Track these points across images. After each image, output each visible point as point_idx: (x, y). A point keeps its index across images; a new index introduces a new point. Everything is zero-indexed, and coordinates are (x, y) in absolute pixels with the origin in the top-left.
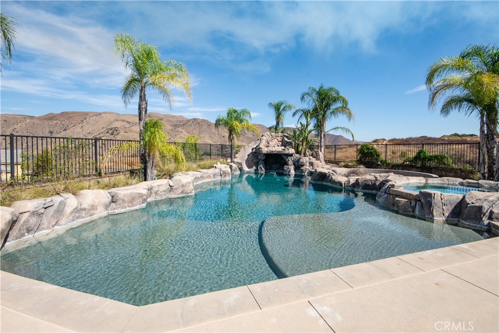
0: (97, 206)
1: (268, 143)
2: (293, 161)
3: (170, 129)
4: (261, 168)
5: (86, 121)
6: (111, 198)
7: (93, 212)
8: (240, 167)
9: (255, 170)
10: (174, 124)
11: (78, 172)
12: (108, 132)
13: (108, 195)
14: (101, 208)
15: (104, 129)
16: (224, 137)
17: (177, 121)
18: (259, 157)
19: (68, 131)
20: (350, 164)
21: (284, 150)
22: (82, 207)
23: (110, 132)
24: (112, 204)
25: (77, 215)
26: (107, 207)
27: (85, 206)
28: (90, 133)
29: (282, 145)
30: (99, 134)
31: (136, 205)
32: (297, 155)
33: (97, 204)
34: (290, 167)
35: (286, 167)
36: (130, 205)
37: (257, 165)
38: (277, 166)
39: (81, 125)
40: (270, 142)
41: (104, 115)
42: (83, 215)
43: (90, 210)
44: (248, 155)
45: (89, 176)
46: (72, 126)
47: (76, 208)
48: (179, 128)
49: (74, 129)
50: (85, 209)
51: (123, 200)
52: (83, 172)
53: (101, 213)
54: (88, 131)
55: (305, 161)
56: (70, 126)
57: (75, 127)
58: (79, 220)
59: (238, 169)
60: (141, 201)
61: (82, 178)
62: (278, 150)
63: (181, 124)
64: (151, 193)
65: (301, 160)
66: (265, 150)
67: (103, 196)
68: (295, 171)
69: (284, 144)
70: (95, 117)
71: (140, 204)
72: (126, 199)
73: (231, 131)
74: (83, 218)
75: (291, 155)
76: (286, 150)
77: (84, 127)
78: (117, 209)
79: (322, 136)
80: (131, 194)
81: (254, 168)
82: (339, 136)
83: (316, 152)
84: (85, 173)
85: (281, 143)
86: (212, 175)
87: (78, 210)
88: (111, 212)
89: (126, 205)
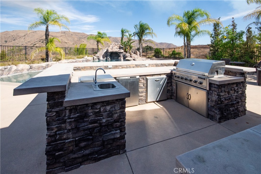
0: (24, 70)
1: (113, 48)
2: (123, 55)
3: (77, 40)
4: (108, 58)
5: (27, 35)
6: (30, 67)
7: (22, 71)
8: (98, 58)
9: (106, 59)
10: (79, 37)
11: (18, 59)
12: (40, 41)
13: (29, 66)
14: (26, 70)
15: (38, 40)
16: (107, 44)
17: (81, 36)
18: (108, 54)
19: (16, 41)
20: (150, 57)
21: (119, 50)
22: (18, 69)
23: (41, 41)
24: (30, 69)
25: (16, 72)
26: (28, 70)
27: (19, 69)
28: (29, 42)
29: (119, 49)
30: (35, 42)
31: (40, 70)
32: (125, 53)
33: (24, 69)
34: (121, 58)
35: (119, 58)
36: (38, 70)
37: (107, 57)
38: (116, 57)
39: (24, 37)
40: (113, 47)
41: (38, 32)
42: (19, 72)
43: (21, 70)
44: (104, 53)
45: (23, 60)
46: (19, 38)
47: (16, 69)
48: (82, 39)
49: (20, 40)
50: (19, 70)
51: (35, 68)
52: (20, 59)
53: (25, 72)
54: (28, 41)
55: (127, 55)
56: (17, 38)
57: (20, 39)
58: (17, 73)
59: (97, 59)
60: (43, 68)
61: (19, 61)
62: (117, 51)
63: (83, 37)
64: (48, 66)
65: (126, 55)
66: (110, 50)
67: (27, 66)
68: (123, 59)
69: (120, 48)
70: (32, 33)
71: (42, 70)
72: (36, 67)
73: (98, 42)
74: (18, 73)
75: (122, 53)
76: (120, 50)
77: (26, 38)
78: (32, 71)
79: (141, 44)
80: (38, 66)
81: (105, 58)
82: (170, 44)
83: (136, 51)
84: (21, 59)
85: (119, 48)
86: (81, 61)
87: (16, 70)
88: (29, 72)
89: (36, 70)
